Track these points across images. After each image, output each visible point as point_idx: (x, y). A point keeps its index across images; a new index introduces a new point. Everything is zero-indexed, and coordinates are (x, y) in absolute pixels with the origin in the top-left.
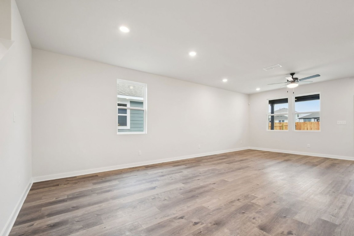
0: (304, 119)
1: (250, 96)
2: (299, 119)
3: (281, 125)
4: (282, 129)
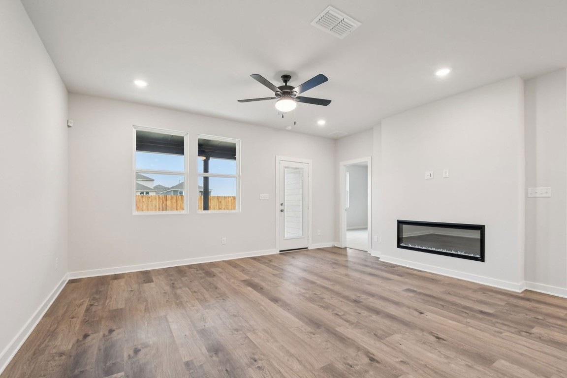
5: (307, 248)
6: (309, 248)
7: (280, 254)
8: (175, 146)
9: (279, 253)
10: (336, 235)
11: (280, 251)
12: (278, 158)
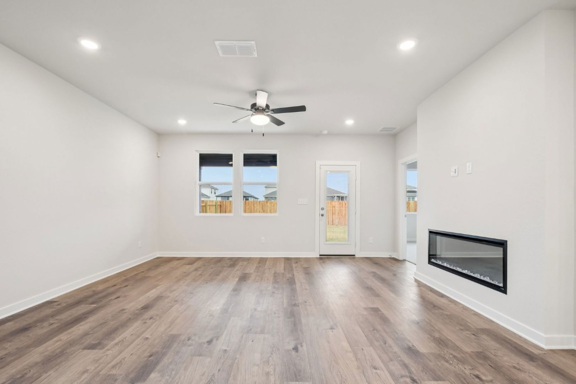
0: (222, 197)
1: (160, 136)
2: (217, 196)
3: (204, 204)
4: (206, 212)
5: (354, 255)
6: (356, 256)
7: (321, 258)
8: (224, 160)
9: (319, 256)
10: (395, 246)
11: (320, 255)
12: (319, 163)
